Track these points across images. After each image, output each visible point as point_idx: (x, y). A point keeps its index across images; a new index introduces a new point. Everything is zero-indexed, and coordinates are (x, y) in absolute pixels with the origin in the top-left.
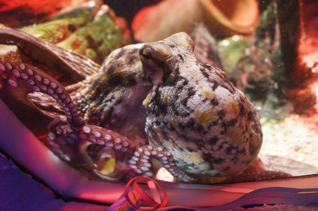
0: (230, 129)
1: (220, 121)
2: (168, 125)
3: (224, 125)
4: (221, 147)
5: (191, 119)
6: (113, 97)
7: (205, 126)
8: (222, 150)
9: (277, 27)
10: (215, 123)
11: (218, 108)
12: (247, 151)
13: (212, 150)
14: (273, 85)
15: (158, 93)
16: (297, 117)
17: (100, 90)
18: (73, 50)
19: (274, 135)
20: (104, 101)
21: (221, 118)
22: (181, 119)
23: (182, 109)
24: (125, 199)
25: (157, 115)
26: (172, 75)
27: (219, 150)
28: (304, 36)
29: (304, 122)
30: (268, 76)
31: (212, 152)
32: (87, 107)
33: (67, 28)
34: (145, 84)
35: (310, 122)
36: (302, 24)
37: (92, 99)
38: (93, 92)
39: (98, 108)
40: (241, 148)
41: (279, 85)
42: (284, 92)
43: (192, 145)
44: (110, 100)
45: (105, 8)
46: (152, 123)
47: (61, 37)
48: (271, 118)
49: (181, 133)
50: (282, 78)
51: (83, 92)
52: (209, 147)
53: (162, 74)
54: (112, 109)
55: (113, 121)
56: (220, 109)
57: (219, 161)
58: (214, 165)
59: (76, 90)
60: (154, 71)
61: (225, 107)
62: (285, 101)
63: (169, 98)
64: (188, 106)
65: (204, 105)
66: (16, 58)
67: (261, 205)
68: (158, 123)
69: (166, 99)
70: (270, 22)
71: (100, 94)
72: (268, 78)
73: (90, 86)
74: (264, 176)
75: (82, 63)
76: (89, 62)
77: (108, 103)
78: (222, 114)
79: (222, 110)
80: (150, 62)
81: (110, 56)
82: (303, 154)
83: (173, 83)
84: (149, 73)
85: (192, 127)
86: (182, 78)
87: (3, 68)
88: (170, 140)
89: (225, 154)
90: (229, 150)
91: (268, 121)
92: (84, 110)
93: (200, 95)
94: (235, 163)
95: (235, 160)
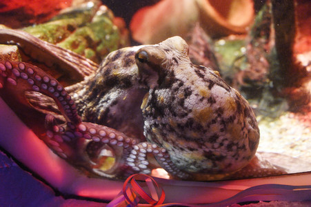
0: (230, 126)
1: (219, 119)
2: (167, 126)
3: (223, 122)
4: (221, 144)
5: (190, 119)
6: (109, 99)
7: (204, 124)
8: (223, 147)
9: (272, 27)
10: (214, 121)
11: (216, 106)
12: (247, 147)
13: (213, 148)
14: (269, 83)
15: (154, 96)
16: (292, 115)
17: (97, 91)
18: (72, 50)
19: (269, 133)
20: (101, 101)
21: (219, 115)
22: (180, 120)
23: (180, 110)
24: (123, 196)
25: (155, 118)
26: (168, 77)
27: (219, 147)
28: (299, 35)
29: (300, 120)
30: (263, 74)
31: (213, 150)
32: (84, 107)
33: (66, 29)
34: (141, 87)
35: (305, 120)
36: (297, 23)
37: (89, 100)
38: (90, 93)
39: (94, 109)
40: (241, 144)
41: (274, 84)
42: (279, 90)
43: (192, 144)
44: (106, 101)
45: (104, 8)
46: (151, 126)
47: (61, 37)
48: (267, 116)
49: (180, 133)
50: (278, 77)
51: (81, 93)
52: (209, 145)
53: (157, 78)
54: (108, 110)
55: (109, 121)
56: (218, 107)
57: (221, 158)
58: (217, 162)
59: (74, 91)
60: (150, 75)
61: (223, 105)
62: (280, 99)
63: (165, 100)
64: (186, 106)
65: (201, 105)
66: (16, 58)
67: (257, 202)
68: (156, 125)
69: (163, 101)
70: (266, 22)
71: (97, 95)
72: (264, 77)
73: (88, 87)
74: (260, 173)
75: (81, 63)
76: (87, 62)
77: (104, 104)
78: (220, 111)
79: (219, 108)
80: (146, 65)
81: (106, 58)
82: (299, 151)
83: (168, 86)
84: (144, 76)
85: (191, 127)
86: (177, 80)
87: (4, 68)
88: (170, 141)
89: (226, 151)
90: (229, 147)
91: (263, 119)
92: (81, 110)
93: (196, 95)
94: (237, 159)
95: (236, 156)
